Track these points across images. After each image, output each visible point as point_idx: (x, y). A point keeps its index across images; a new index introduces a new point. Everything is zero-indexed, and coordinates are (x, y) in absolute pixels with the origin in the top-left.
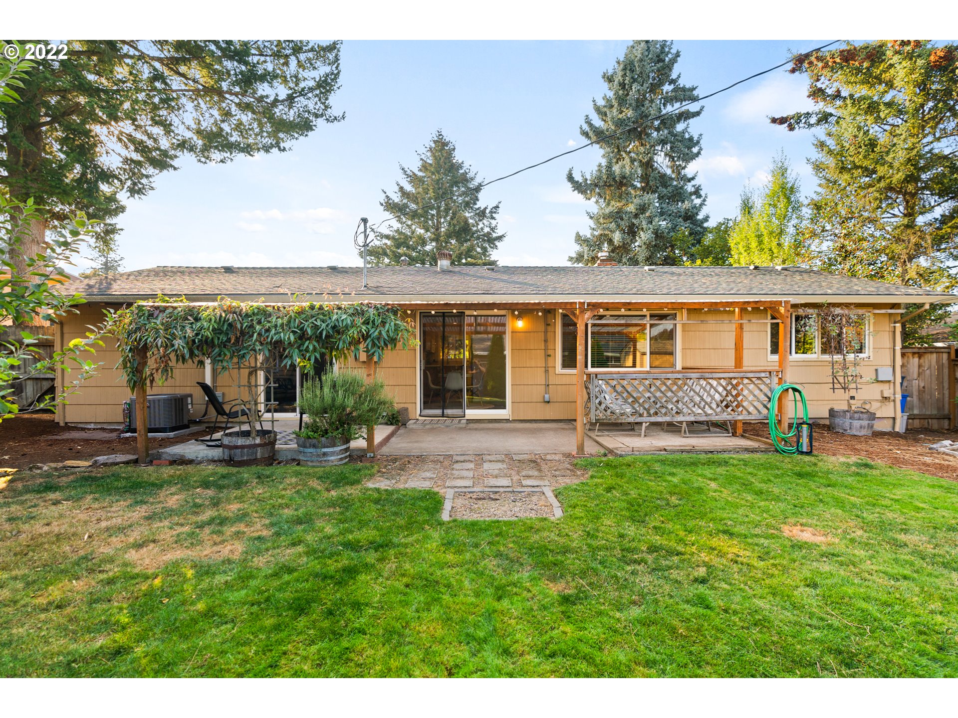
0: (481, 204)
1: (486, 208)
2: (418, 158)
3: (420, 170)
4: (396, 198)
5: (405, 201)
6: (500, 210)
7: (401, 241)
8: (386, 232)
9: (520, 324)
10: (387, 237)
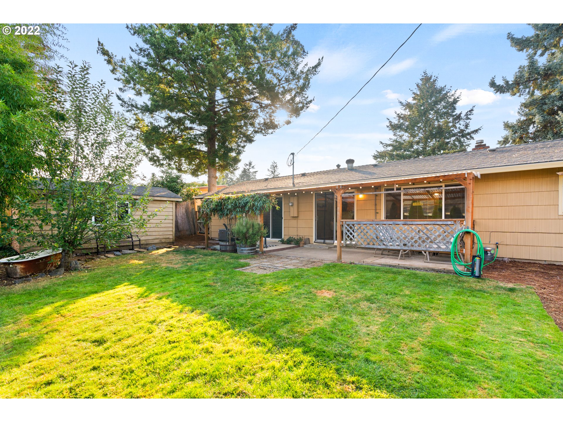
0: (457, 112)
1: (461, 114)
2: (411, 92)
3: (413, 100)
4: (395, 121)
5: (402, 121)
6: (474, 112)
7: (398, 146)
8: (389, 142)
9: (361, 196)
10: (390, 145)
